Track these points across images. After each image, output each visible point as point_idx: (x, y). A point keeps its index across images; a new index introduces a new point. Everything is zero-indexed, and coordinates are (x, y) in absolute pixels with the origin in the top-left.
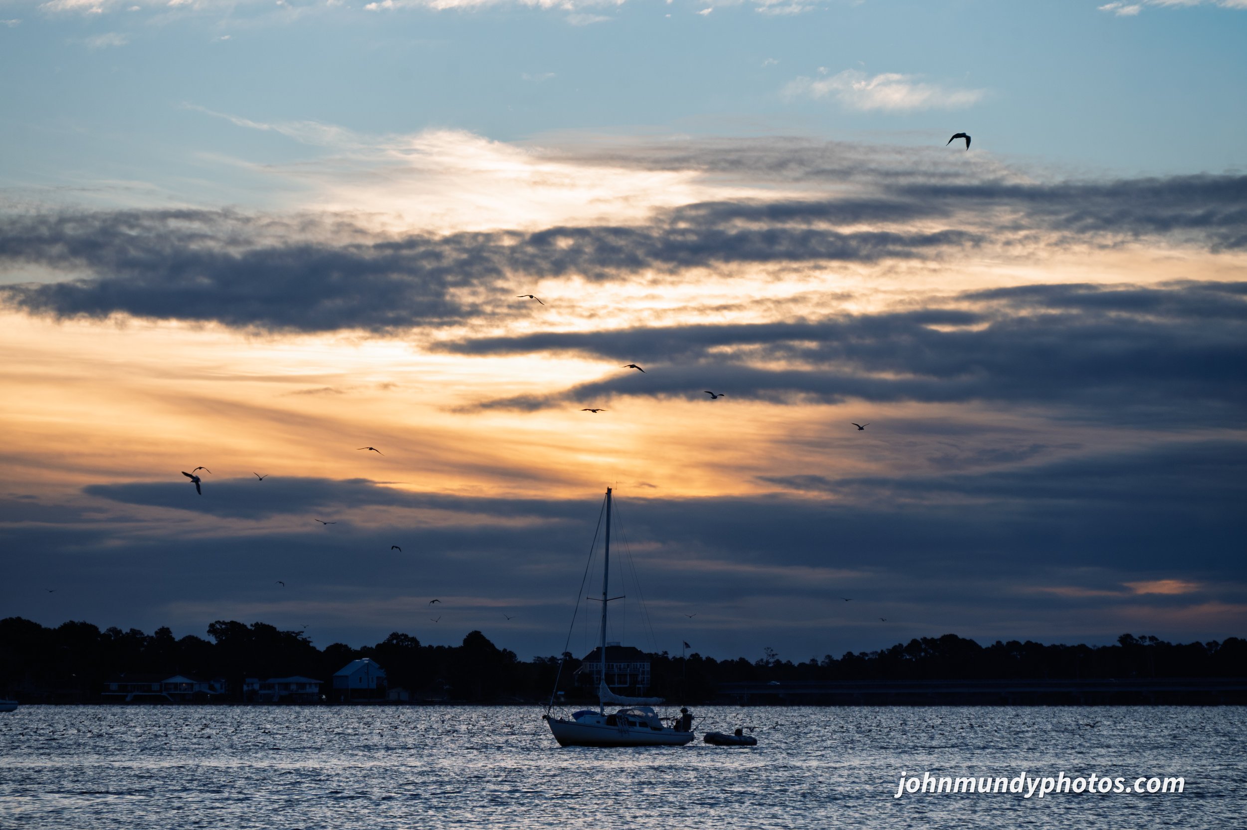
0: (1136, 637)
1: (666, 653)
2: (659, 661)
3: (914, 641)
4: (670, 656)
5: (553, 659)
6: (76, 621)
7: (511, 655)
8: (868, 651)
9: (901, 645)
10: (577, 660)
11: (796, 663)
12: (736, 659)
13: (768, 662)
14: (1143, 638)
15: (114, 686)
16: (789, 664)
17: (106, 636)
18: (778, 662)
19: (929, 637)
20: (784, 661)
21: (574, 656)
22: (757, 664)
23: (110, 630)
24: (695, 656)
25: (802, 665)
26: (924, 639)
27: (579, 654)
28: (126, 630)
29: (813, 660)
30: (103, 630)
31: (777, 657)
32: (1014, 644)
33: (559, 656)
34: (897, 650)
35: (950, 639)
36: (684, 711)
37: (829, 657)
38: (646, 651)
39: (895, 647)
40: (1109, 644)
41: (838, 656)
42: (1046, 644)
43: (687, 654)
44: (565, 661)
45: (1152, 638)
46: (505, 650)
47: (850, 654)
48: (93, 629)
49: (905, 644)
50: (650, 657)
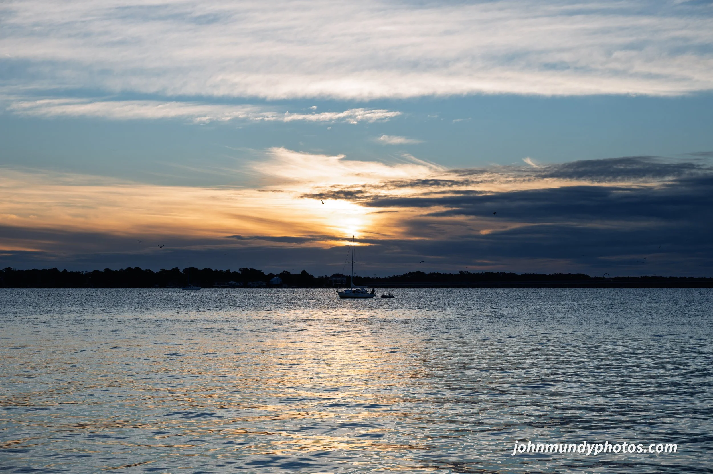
1: (350, 275)
3: (410, 273)
7: (312, 276)
8: (398, 275)
12: (367, 277)
13: (374, 278)
14: (465, 272)
16: (379, 278)
17: (214, 272)
18: (377, 278)
24: (357, 276)
25: (383, 278)
26: (412, 272)
27: (329, 276)
28: (219, 270)
29: (385, 277)
30: (213, 270)
32: (434, 273)
33: (324, 276)
34: (406, 275)
35: (418, 272)
36: (373, 289)
40: (457, 273)
44: (326, 277)
45: (467, 272)
47: (394, 276)
48: (211, 270)
50: (346, 276)
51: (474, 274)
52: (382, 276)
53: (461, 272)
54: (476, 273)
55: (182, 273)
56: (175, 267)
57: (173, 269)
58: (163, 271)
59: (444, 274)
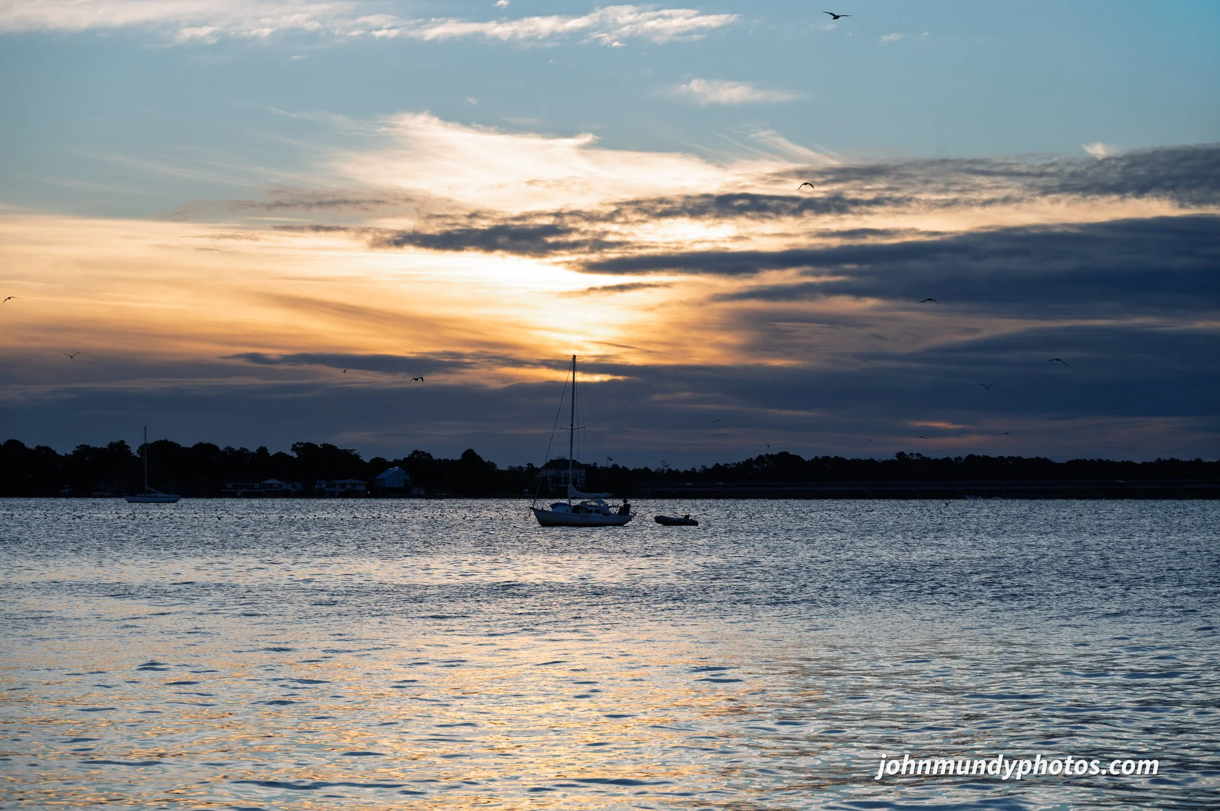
0: (907, 453)
1: (596, 464)
2: (591, 470)
3: (760, 456)
4: (598, 466)
5: (520, 468)
6: (204, 442)
7: (493, 465)
8: (730, 463)
9: (751, 459)
10: (537, 468)
11: (681, 471)
12: (642, 468)
13: (663, 470)
14: (912, 454)
15: (229, 486)
16: (677, 472)
17: (224, 453)
18: (670, 470)
19: (770, 454)
20: (674, 469)
21: (535, 466)
22: (656, 471)
23: (226, 448)
24: (615, 466)
25: (686, 472)
26: (767, 455)
27: (539, 464)
28: (237, 448)
29: (693, 469)
30: (222, 448)
31: (669, 467)
32: (826, 459)
33: (525, 466)
34: (749, 462)
35: (784, 455)
37: (703, 466)
38: (582, 462)
39: (747, 460)
40: (889, 459)
41: (710, 466)
42: (848, 458)
43: (610, 465)
44: (528, 469)
45: (918, 455)
46: (489, 462)
47: (717, 465)
48: (216, 448)
49: (754, 459)
50: (585, 467)
51: (936, 460)
52: (683, 467)
53: (900, 455)
54: (941, 457)
55: (135, 457)
56: (116, 440)
57: (111, 445)
58: (84, 451)
59: (853, 461)
